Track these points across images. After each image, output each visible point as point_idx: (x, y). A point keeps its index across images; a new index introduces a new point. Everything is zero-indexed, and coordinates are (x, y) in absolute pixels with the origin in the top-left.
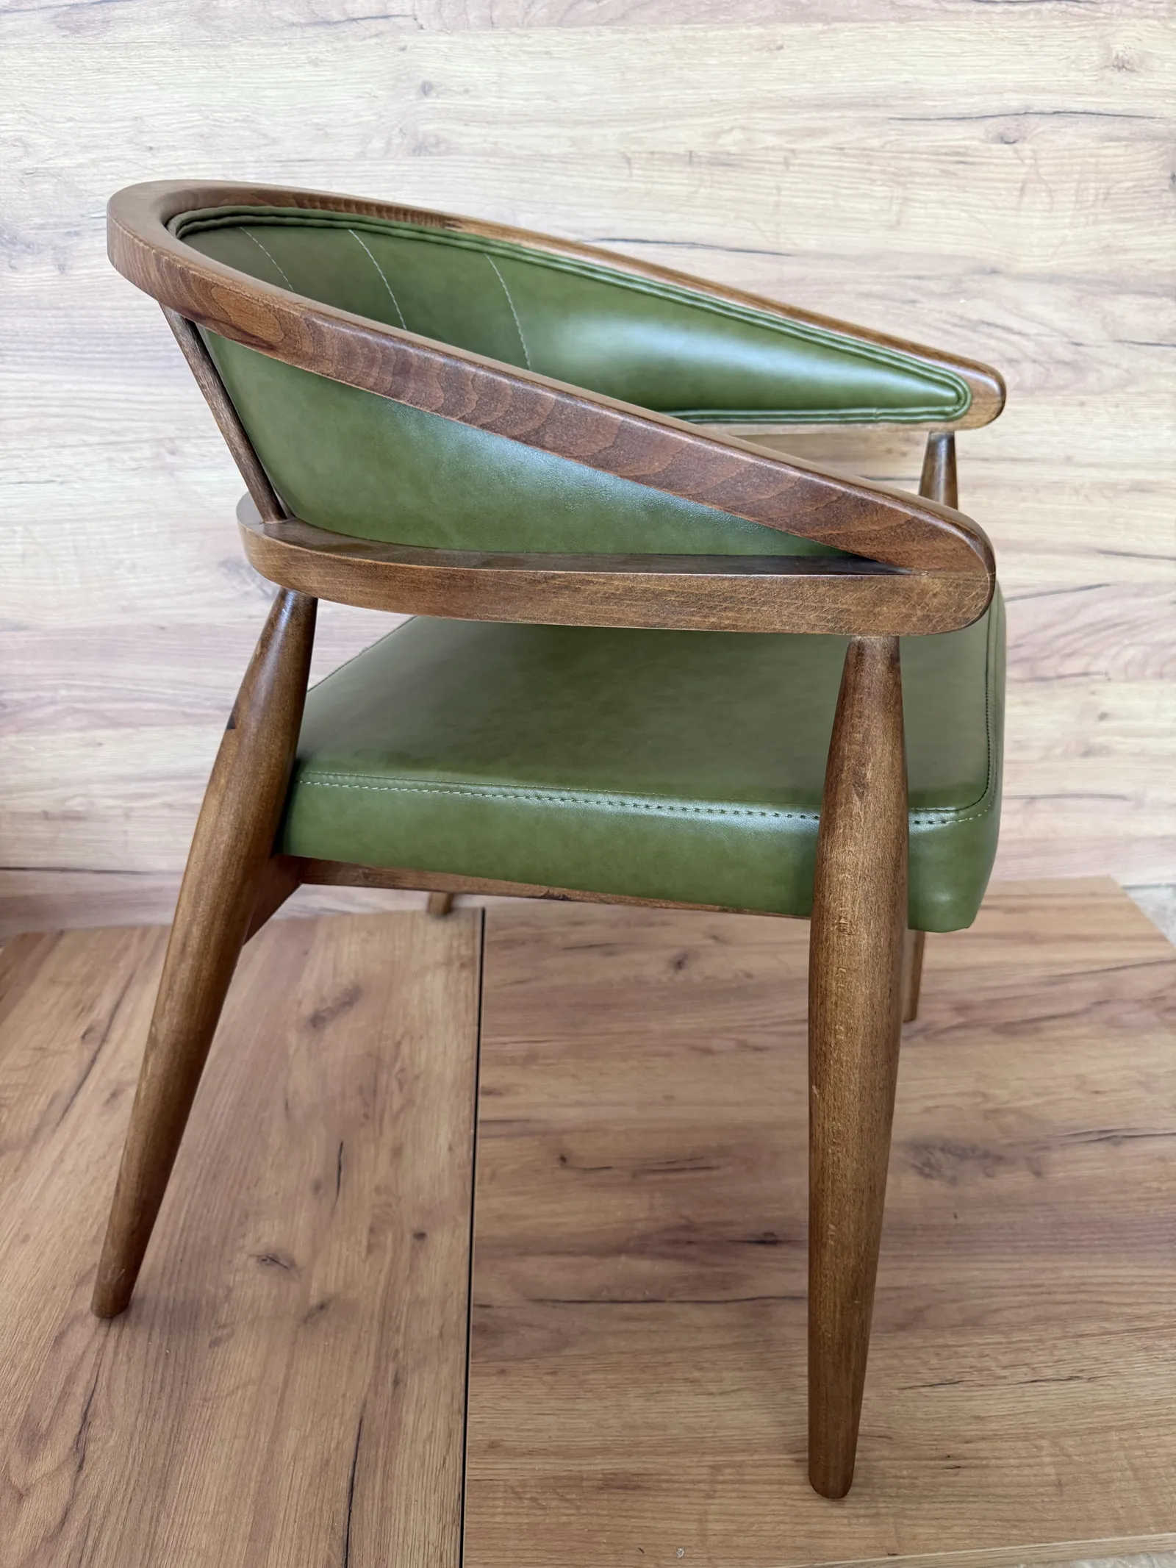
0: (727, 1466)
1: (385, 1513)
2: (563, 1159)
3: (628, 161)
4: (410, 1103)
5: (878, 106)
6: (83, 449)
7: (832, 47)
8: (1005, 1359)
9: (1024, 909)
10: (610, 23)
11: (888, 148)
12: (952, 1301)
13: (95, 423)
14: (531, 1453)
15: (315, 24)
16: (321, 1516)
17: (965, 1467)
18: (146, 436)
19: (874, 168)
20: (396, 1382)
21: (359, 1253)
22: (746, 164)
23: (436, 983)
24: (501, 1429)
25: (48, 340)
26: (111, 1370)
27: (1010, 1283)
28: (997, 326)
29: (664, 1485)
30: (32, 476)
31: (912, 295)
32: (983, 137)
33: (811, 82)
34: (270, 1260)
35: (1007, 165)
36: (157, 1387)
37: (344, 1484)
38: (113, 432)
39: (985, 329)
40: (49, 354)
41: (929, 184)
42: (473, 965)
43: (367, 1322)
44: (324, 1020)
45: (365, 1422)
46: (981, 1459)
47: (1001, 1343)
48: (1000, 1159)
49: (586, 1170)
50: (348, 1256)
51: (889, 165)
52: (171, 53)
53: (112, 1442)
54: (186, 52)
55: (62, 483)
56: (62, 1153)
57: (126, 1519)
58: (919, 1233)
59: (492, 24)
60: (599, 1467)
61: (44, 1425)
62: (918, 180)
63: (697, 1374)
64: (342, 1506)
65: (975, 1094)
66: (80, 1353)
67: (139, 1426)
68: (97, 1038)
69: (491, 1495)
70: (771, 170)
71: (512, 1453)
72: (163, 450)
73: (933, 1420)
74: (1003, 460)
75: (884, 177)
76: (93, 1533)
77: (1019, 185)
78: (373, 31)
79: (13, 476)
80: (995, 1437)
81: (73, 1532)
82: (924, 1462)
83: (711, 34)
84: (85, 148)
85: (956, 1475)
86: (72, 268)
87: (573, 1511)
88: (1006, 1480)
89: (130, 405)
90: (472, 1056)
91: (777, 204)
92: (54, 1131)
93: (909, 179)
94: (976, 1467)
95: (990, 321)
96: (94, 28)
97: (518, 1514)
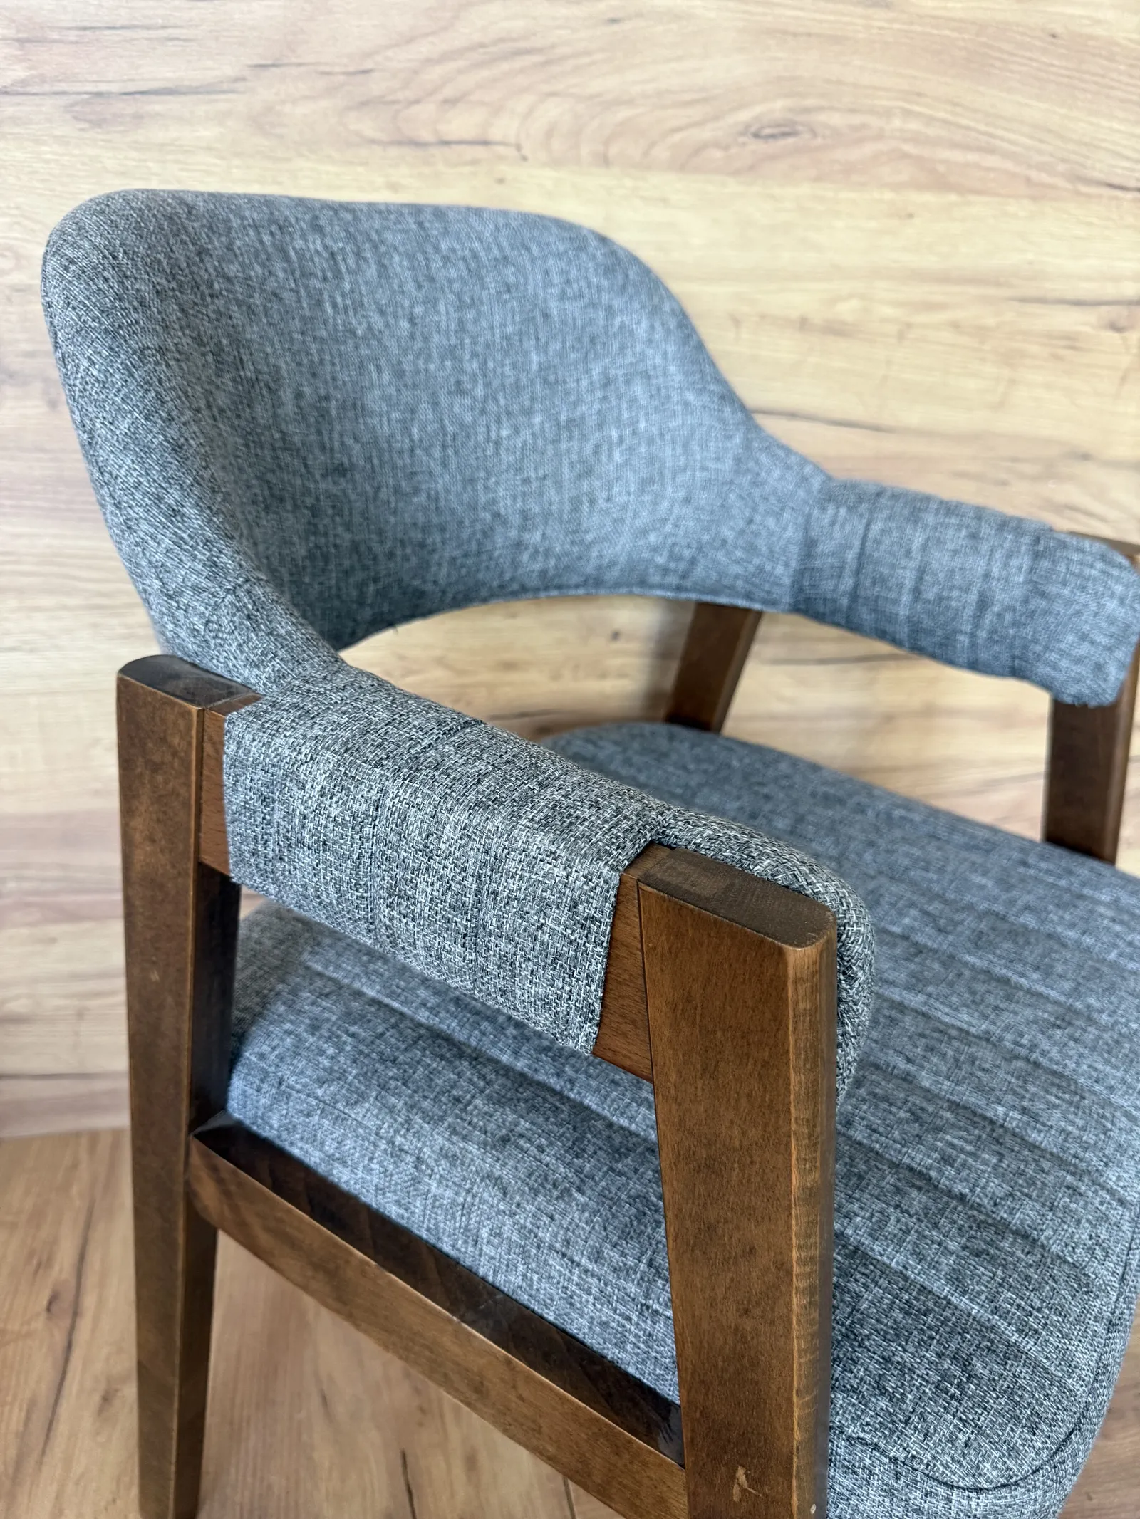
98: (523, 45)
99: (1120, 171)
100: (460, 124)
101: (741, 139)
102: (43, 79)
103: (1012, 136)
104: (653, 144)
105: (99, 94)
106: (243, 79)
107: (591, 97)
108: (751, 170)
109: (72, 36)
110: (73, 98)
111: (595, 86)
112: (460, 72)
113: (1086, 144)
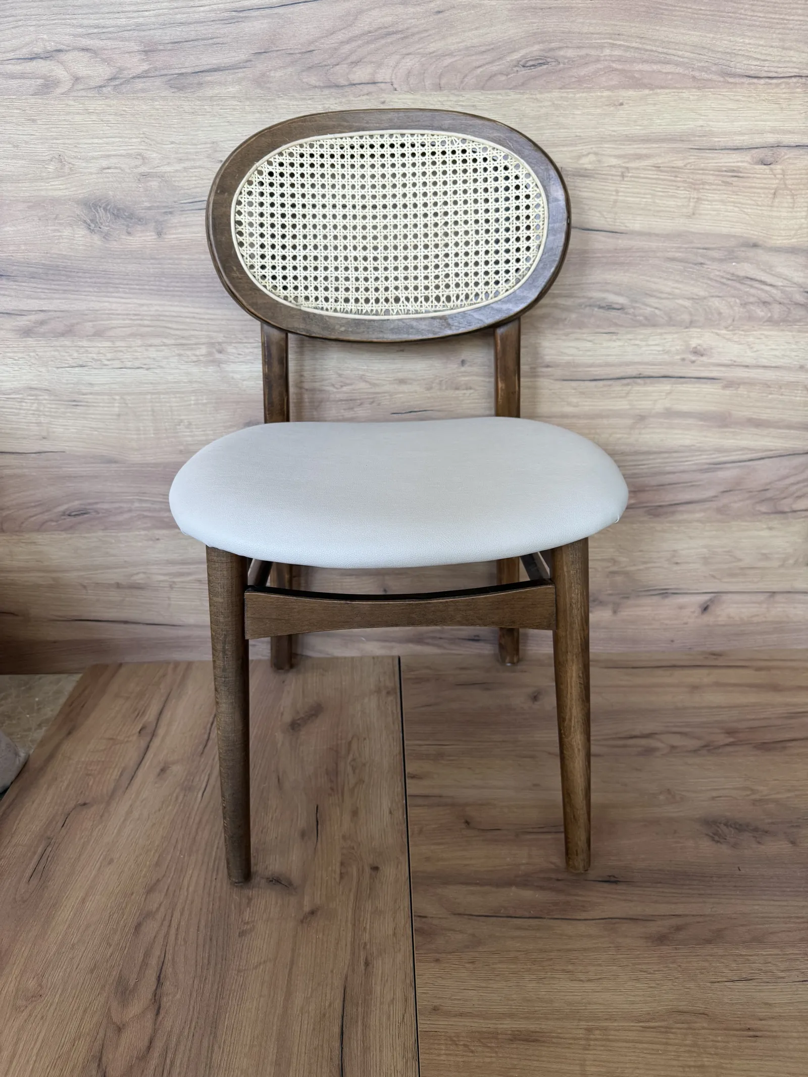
0: (597, 1029)
1: (366, 1050)
2: (467, 823)
4: (361, 781)
5: (683, 141)
6: (163, 347)
7: (655, 104)
8: (782, 966)
9: (768, 669)
10: (514, 88)
11: (688, 167)
12: (742, 925)
13: (172, 332)
14: (461, 1015)
15: (329, 87)
16: (323, 1051)
17: (761, 1037)
18: (203, 340)
19: (679, 179)
20: (367, 964)
21: (335, 879)
22: (596, 176)
23: (372, 703)
24: (439, 998)
25: (146, 278)
26: (174, 948)
27: (781, 915)
28: (757, 280)
29: (554, 1040)
30: (129, 364)
31: (701, 260)
32: (750, 161)
33: (640, 126)
34: (276, 881)
35: (765, 179)
36: (206, 961)
37: (336, 1030)
38: (183, 337)
39: (749, 282)
40: (147, 287)
41: (714, 190)
42: (396, 693)
43: (344, 924)
44: (299, 725)
45: (348, 990)
46: (772, 1031)
47: (778, 955)
48: (766, 832)
49: (483, 830)
50: (327, 882)
51: (688, 178)
52: (239, 103)
53: (178, 996)
54: (248, 103)
55: (147, 369)
56: (131, 806)
57: (191, 1047)
58: (715, 879)
59: (439, 87)
60: (508, 1026)
61: (132, 983)
62: (707, 187)
63: (570, 967)
64: (337, 1044)
65: (745, 788)
66: (153, 937)
67: (196, 987)
68: (149, 733)
69: (436, 1042)
70: (612, 180)
71: (448, 1014)
72: (214, 350)
73: (736, 1003)
74: (758, 367)
75: (686, 185)
76: (170, 1055)
77: (773, 191)
78: (365, 91)
79: (117, 364)
80: (779, 1017)
81: (156, 1054)
82: (732, 1032)
83: (578, 95)
84: (180, 160)
85: (755, 1042)
86: (166, 234)
87: (494, 1055)
88: (791, 1047)
89: (194, 321)
90: (400, 753)
91: (616, 201)
92: (124, 792)
93: (701, 186)
94: (769, 1037)
95: (753, 276)
96: (192, 88)
97: (456, 1055)
98: (391, 29)
99: (753, 67)
100: (361, 74)
101: (515, 69)
102: (156, 69)
103: (680, 53)
104: (465, 76)
105: (182, 74)
106: (250, 61)
107: (430, 53)
108: (522, 86)
109: (169, 47)
110: (169, 77)
111: (432, 47)
112: (359, 47)
113: (728, 53)
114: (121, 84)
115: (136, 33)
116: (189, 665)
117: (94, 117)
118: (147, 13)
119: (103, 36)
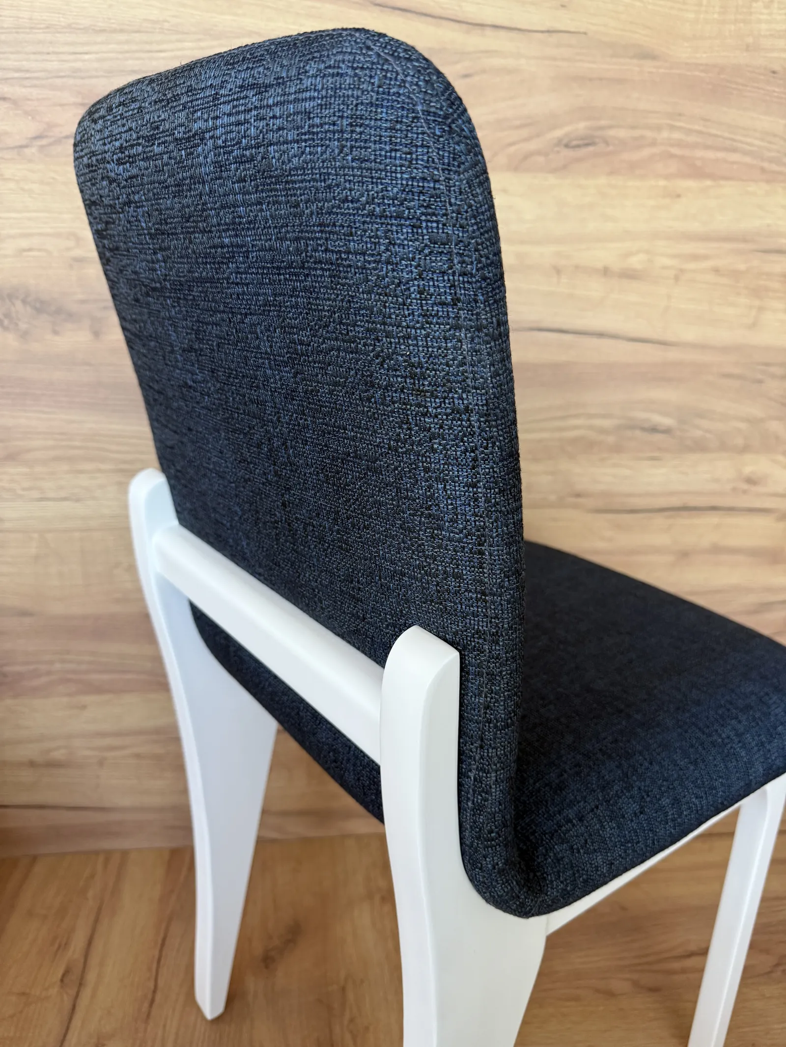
3: (558, 271)
5: (747, 241)
6: (98, 474)
7: (717, 198)
10: (554, 171)
11: (751, 271)
19: (740, 285)
22: (647, 278)
25: (78, 389)
30: (51, 495)
33: (699, 222)
38: (125, 462)
40: (78, 400)
41: (778, 298)
44: (273, 959)
51: (751, 283)
55: (78, 500)
62: (771, 295)
68: (75, 980)
70: (664, 283)
75: (747, 291)
79: (36, 494)
83: (629, 184)
86: (105, 334)
91: (667, 308)
93: (765, 294)
114: (50, 144)
115: (71, 81)
116: (125, 853)
117: (12, 185)
118: (86, 57)
119: (26, 83)
